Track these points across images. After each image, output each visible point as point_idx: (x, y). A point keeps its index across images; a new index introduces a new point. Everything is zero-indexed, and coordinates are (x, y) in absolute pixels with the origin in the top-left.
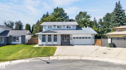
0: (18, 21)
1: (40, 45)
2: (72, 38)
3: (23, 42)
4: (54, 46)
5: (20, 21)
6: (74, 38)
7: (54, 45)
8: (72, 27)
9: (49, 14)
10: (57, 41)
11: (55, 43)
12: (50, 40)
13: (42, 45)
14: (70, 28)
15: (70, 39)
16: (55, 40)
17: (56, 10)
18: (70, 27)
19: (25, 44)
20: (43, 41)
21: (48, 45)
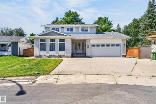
1: (37, 57)
2: (90, 46)
4: (60, 57)
5: (20, 29)
6: (94, 46)
7: (60, 56)
8: (89, 30)
10: (64, 50)
11: (62, 53)
12: (52, 48)
13: (40, 56)
14: (87, 31)
15: (87, 47)
16: (62, 48)
18: (86, 29)
20: (41, 50)
21: (50, 56)
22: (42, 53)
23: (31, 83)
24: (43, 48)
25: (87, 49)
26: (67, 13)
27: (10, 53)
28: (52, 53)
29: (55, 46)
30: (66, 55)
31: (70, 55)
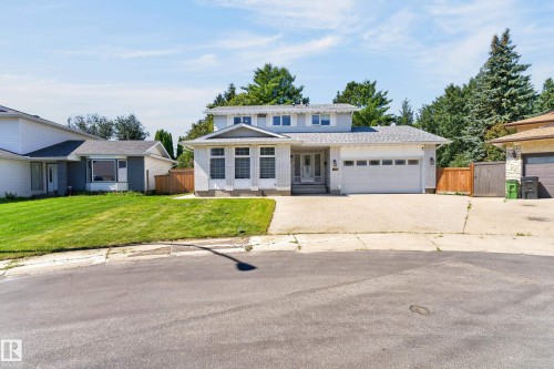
0: (126, 116)
1: (201, 193)
2: (340, 164)
3: (136, 185)
4: (263, 195)
5: (132, 118)
6: (349, 163)
7: (263, 193)
8: (333, 122)
9: (238, 91)
10: (273, 176)
11: (267, 184)
12: (242, 172)
13: (211, 193)
14: (327, 123)
15: (332, 167)
16: (268, 171)
17: (265, 75)
18: (325, 119)
19: (143, 192)
20: (214, 176)
21: (236, 193)
22: (216, 185)
23: (243, 250)
24: (217, 171)
25: (332, 172)
26: (261, 72)
27: (125, 186)
28: (242, 184)
29: (248, 165)
30: (278, 189)
31: (289, 188)
